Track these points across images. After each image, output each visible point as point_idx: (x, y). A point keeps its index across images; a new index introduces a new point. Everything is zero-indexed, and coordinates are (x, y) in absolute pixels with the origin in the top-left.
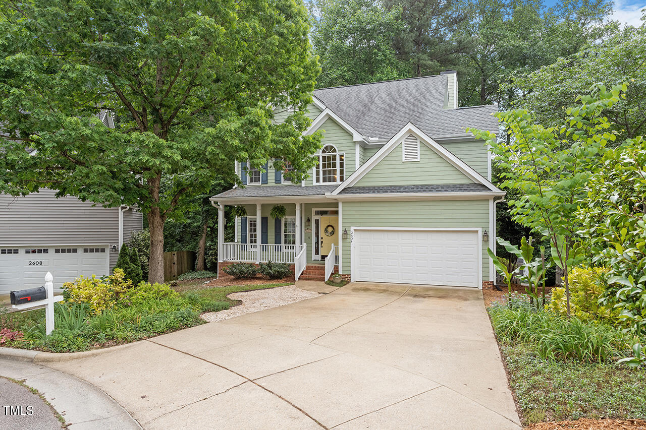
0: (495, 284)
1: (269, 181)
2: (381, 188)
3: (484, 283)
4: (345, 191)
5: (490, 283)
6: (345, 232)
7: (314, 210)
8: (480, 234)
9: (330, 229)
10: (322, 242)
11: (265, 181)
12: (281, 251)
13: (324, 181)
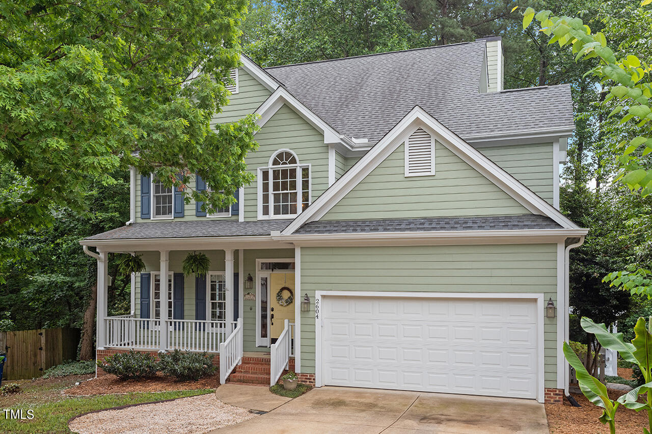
0: (567, 394)
1: (186, 213)
2: (367, 223)
3: (548, 391)
4: (306, 227)
5: (557, 392)
6: (307, 301)
7: (259, 261)
8: (541, 304)
9: (286, 295)
10: (272, 316)
11: (180, 213)
12: (204, 330)
13: (277, 212)
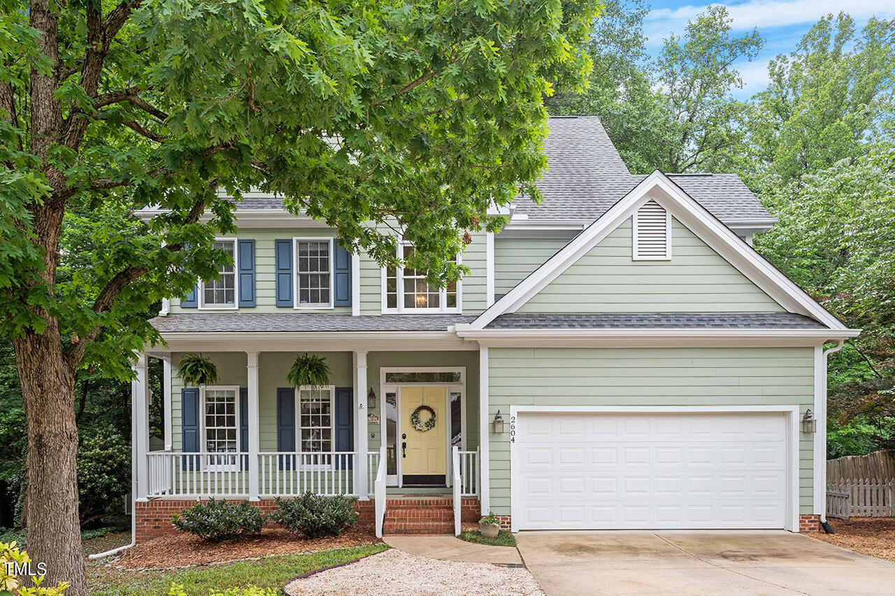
0: (824, 520)
1: (259, 301)
2: (585, 318)
3: (803, 518)
4: (501, 321)
5: (813, 519)
6: (497, 420)
7: (384, 371)
8: (796, 419)
9: (425, 416)
10: (404, 445)
11: (249, 301)
13: (409, 303)
